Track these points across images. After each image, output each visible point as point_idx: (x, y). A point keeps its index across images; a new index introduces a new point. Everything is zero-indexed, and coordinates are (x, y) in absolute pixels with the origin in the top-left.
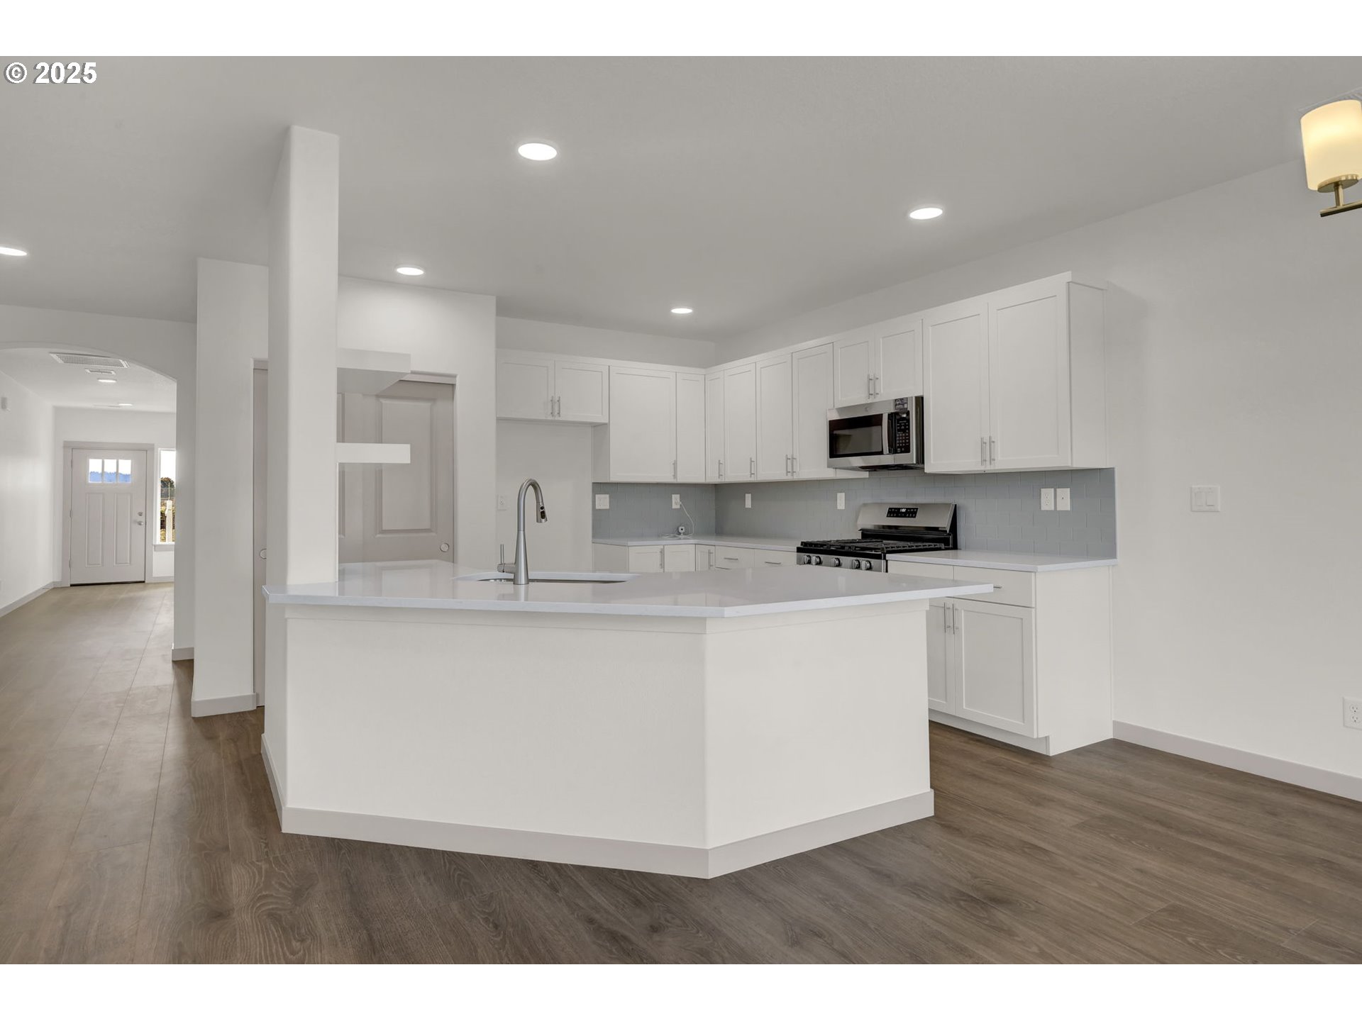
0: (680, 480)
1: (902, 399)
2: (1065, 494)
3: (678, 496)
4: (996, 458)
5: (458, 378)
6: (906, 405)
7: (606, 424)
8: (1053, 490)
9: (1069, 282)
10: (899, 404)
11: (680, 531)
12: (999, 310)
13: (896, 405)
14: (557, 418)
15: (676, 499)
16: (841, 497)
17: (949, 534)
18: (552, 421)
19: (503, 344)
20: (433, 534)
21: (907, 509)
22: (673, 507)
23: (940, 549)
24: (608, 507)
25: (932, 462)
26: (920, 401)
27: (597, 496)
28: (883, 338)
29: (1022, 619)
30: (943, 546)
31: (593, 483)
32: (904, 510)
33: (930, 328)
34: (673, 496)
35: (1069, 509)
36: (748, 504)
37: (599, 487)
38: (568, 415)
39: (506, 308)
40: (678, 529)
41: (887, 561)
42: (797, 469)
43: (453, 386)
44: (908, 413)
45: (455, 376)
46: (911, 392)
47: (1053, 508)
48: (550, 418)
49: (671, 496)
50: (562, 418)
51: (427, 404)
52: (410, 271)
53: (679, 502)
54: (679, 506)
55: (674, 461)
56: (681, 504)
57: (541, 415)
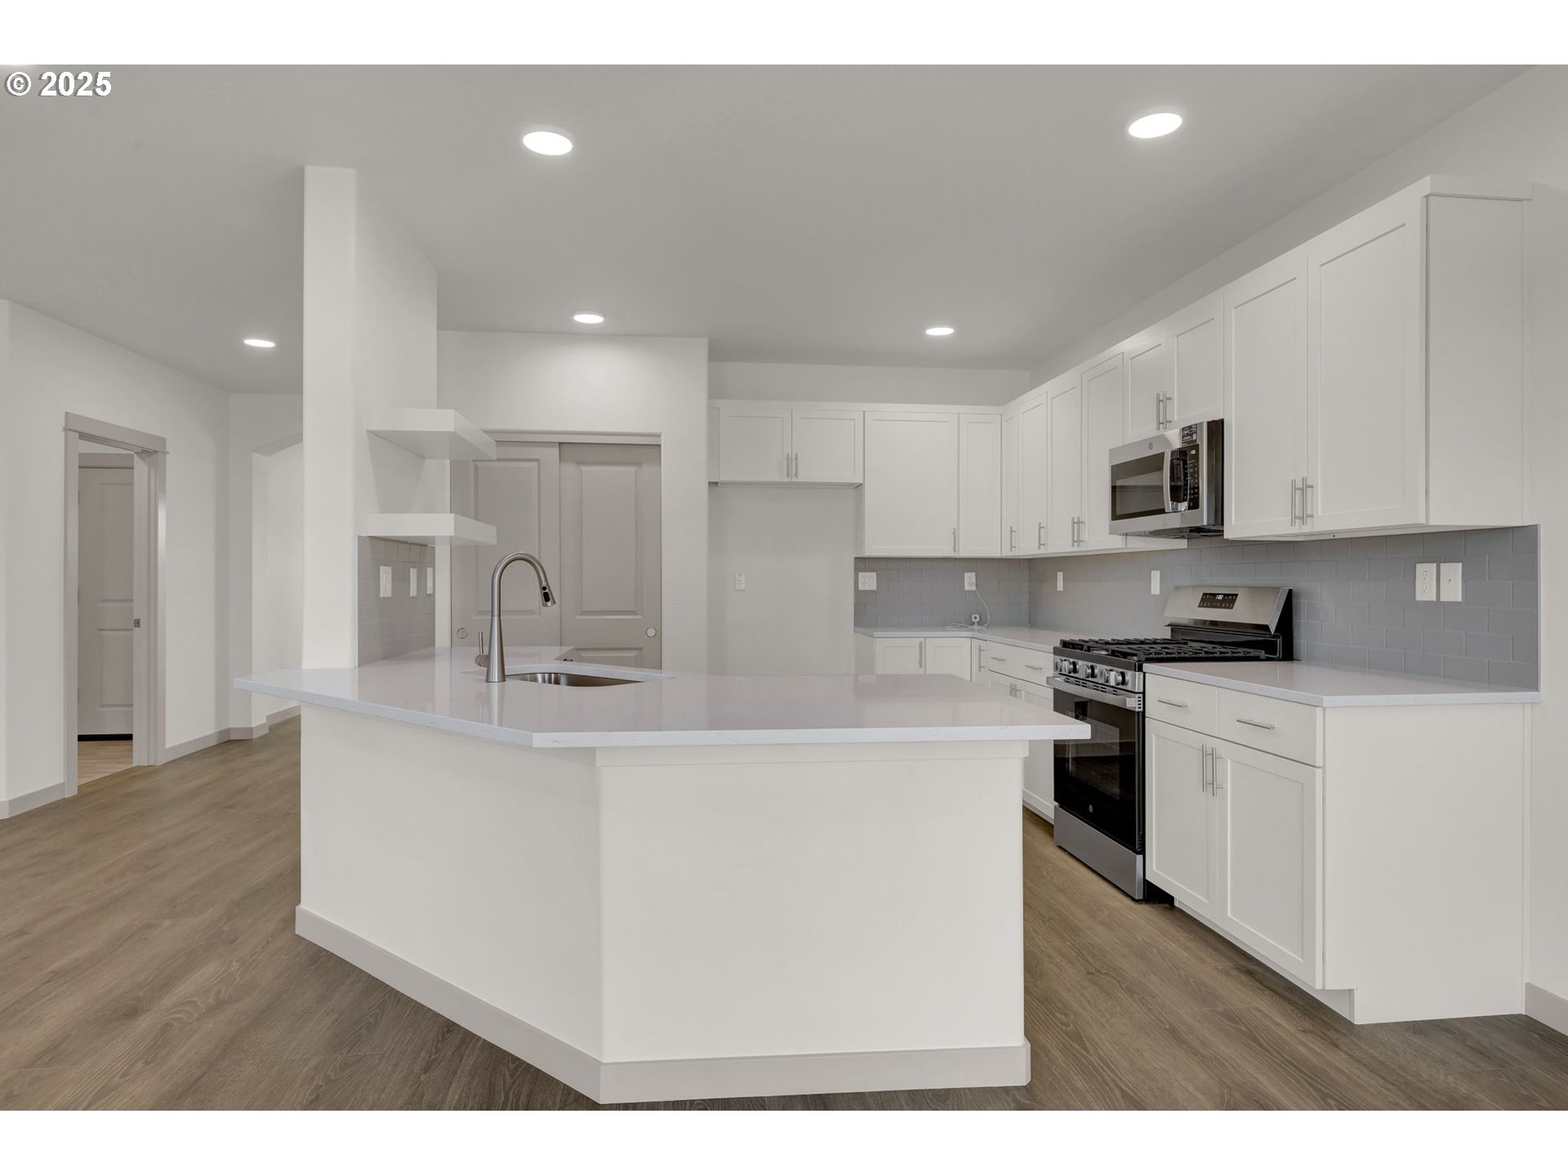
0: (965, 552)
1: (1190, 427)
2: (1453, 573)
3: (973, 574)
4: (1315, 514)
5: (662, 437)
6: (1194, 435)
7: (861, 485)
8: (1435, 565)
9: (1427, 196)
10: (1188, 435)
11: (973, 620)
12: (1322, 265)
13: (1183, 437)
14: (794, 480)
15: (970, 580)
16: (1156, 576)
17: (1274, 636)
18: (788, 483)
19: (717, 391)
20: (639, 617)
21: (1225, 595)
22: (966, 589)
23: (1257, 659)
24: (875, 588)
25: (1233, 522)
26: (1216, 429)
27: (861, 575)
28: (1178, 336)
29: (1302, 784)
30: (1262, 654)
31: (856, 558)
32: (1220, 597)
33: (1234, 310)
34: (966, 574)
35: (1460, 600)
36: (1060, 586)
37: (864, 563)
38: (807, 474)
39: (719, 353)
40: (971, 617)
41: (1144, 673)
42: (1085, 536)
43: (660, 446)
44: (1196, 447)
45: (659, 436)
46: (1203, 415)
47: (1434, 599)
48: (786, 480)
49: (964, 575)
50: (800, 480)
51: (632, 469)
52: (589, 319)
53: (974, 580)
54: (974, 588)
55: (955, 529)
56: (977, 585)
57: (774, 477)
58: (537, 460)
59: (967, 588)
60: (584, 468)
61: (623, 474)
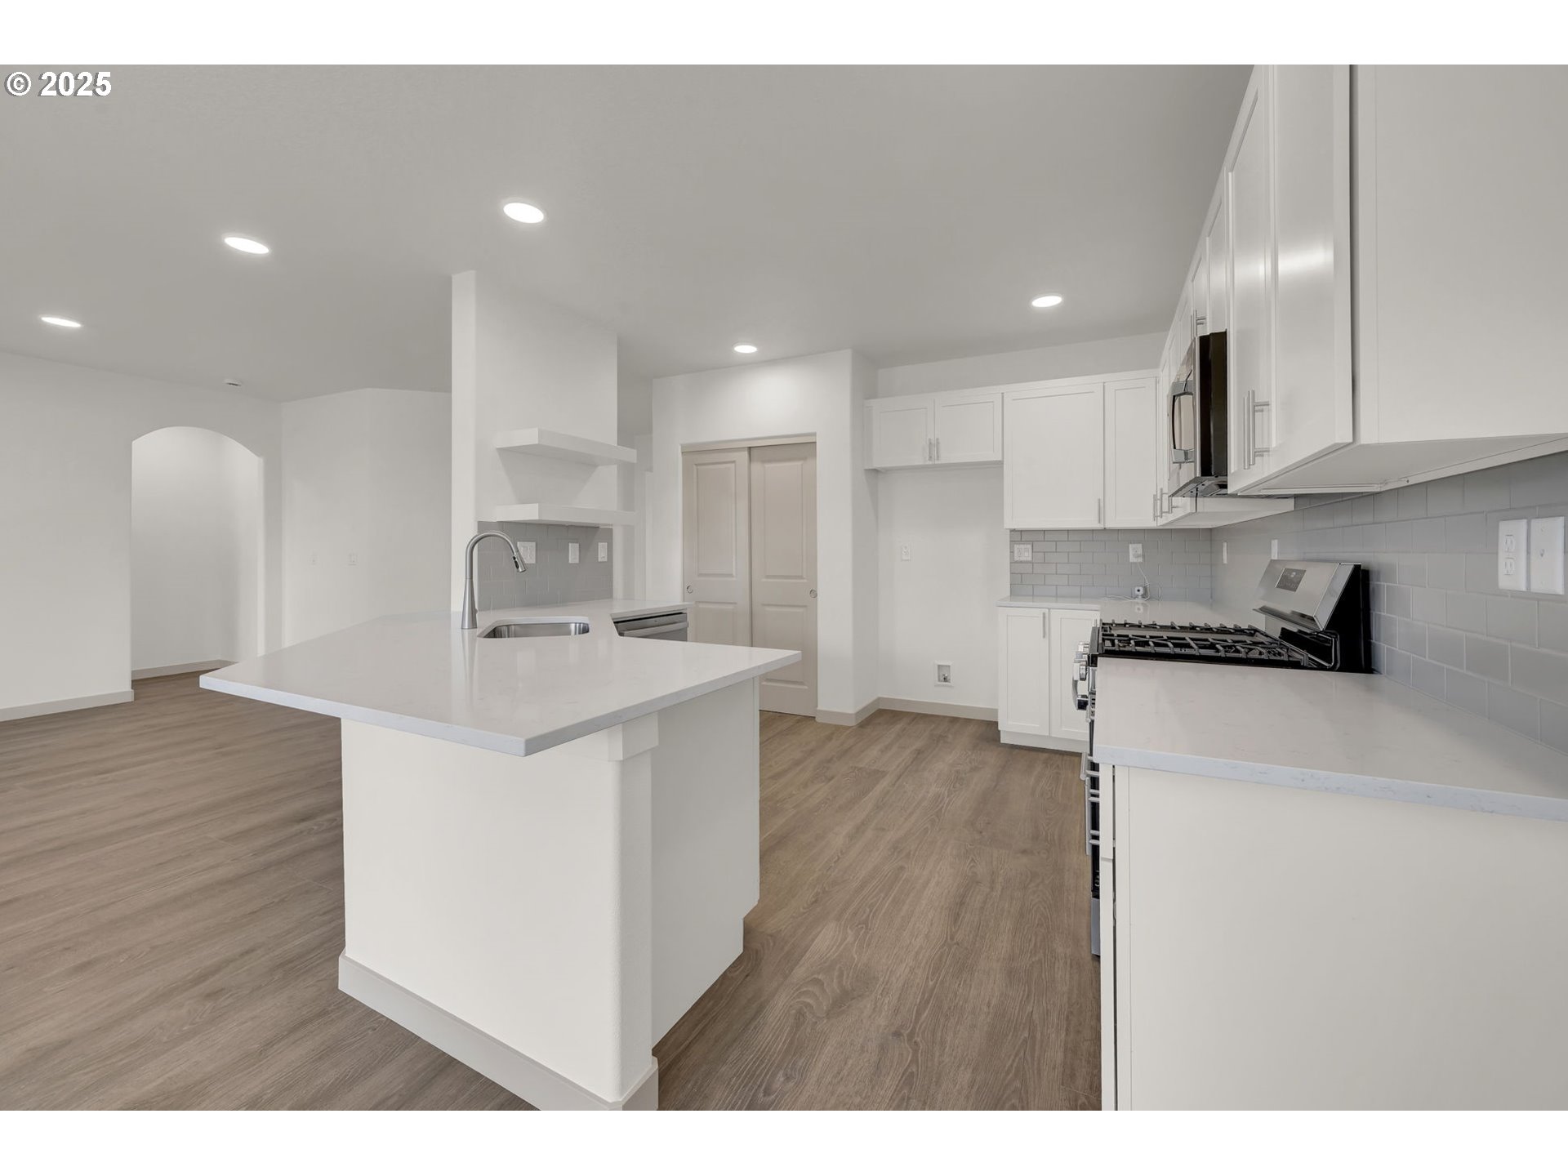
3: (1139, 545)
5: (817, 436)
7: (1000, 462)
11: (1138, 593)
14: (937, 462)
15: (1134, 552)
16: (1275, 547)
18: (931, 466)
20: (805, 581)
24: (1032, 559)
26: (1213, 346)
27: (1014, 546)
31: (1009, 531)
32: (1293, 575)
34: (1130, 545)
37: (1015, 536)
38: (948, 456)
43: (815, 443)
45: (814, 434)
47: (1523, 586)
48: (929, 463)
49: (1128, 547)
50: (943, 461)
51: (799, 463)
52: (745, 349)
53: (1140, 552)
54: (1140, 560)
55: (1099, 500)
56: (1144, 556)
57: (918, 460)
58: (734, 462)
59: (1132, 559)
60: (767, 465)
61: (794, 466)
